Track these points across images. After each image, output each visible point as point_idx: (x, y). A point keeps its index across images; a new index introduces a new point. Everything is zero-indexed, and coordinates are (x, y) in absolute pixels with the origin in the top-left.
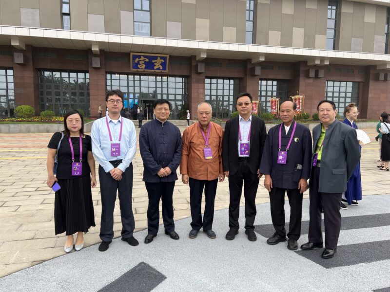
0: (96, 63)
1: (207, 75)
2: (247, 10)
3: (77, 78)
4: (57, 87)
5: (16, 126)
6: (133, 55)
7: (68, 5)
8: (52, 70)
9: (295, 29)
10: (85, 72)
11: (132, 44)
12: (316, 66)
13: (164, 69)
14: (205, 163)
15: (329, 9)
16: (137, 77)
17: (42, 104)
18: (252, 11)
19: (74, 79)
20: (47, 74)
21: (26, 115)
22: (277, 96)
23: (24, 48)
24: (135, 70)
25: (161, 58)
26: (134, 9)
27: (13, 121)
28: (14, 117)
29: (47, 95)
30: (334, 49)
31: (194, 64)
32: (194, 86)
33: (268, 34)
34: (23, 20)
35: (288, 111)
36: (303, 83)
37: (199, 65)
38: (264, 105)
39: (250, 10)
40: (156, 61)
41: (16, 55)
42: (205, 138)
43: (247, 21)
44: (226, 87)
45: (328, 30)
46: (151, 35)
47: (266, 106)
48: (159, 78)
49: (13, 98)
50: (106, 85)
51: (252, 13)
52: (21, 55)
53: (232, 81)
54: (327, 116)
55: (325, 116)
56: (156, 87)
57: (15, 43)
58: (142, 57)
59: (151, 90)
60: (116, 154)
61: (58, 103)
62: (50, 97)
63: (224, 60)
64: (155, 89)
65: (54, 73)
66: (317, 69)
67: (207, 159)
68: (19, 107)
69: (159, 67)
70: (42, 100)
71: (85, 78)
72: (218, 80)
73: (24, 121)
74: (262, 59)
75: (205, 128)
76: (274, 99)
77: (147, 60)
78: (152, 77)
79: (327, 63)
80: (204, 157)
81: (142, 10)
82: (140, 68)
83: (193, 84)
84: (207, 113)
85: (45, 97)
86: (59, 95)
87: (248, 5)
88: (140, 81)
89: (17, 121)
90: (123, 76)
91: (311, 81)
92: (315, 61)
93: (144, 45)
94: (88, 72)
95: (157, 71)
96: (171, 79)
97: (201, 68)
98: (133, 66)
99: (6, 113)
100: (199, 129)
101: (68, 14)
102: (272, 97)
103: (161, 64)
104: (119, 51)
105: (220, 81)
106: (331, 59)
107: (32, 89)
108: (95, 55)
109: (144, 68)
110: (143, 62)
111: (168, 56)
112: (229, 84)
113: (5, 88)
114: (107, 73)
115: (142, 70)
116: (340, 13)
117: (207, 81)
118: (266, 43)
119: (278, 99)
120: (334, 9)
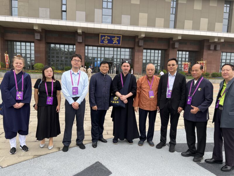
0: (80, 39)
1: (145, 48)
2: (171, 8)
3: (69, 48)
4: (58, 53)
5: (34, 75)
6: (101, 35)
7: (65, 6)
8: (55, 44)
9: (202, 19)
10: (73, 45)
11: (101, 29)
12: (215, 42)
13: (119, 43)
14: (149, 100)
15: (225, 6)
16: (103, 48)
17: (49, 63)
18: (174, 8)
19: (67, 49)
20: (52, 45)
21: (40, 68)
22: (188, 61)
23: (41, 31)
24: (102, 44)
25: (117, 37)
26: (103, 8)
27: (33, 72)
28: (34, 70)
29: (52, 57)
30: (227, 32)
31: (137, 40)
32: (136, 54)
33: (184, 22)
34: (40, 15)
35: (196, 70)
36: (206, 53)
37: (140, 41)
38: (180, 67)
39: (173, 8)
40: (114, 39)
41: (36, 34)
42: (150, 85)
43: (171, 14)
44: (156, 55)
45: (224, 19)
46: (112, 23)
47: (181, 67)
48: (115, 49)
49: (34, 59)
50: (85, 53)
51: (174, 9)
52: (39, 35)
53: (160, 51)
54: (227, 74)
55: (225, 74)
56: (114, 54)
57: (36, 28)
58: (106, 36)
59: (111, 56)
60: (75, 93)
61: (58, 62)
62: (53, 59)
63: (156, 38)
64: (113, 55)
65: (56, 45)
66: (216, 44)
67: (151, 98)
68: (36, 64)
69: (116, 42)
70: (49, 60)
71: (73, 49)
72: (152, 50)
73: (38, 72)
74: (180, 38)
75: (150, 79)
76: (186, 63)
77: (109, 38)
78: (112, 48)
79: (222, 41)
80: (149, 96)
81: (107, 8)
82: (105, 43)
83: (136, 53)
84: (152, 70)
85: (51, 59)
86: (59, 58)
87: (172, 4)
88: (104, 50)
89: (35, 72)
90: (95, 47)
91: (211, 52)
92: (214, 40)
93: (107, 29)
94: (75, 45)
95: (114, 45)
96: (123, 50)
97: (141, 43)
98: (101, 41)
99: (30, 67)
100: (147, 80)
101: (65, 11)
102: (185, 62)
103: (117, 41)
104: (93, 33)
105: (153, 51)
106: (225, 38)
107: (44, 54)
108: (79, 35)
109: (107, 43)
110: (107, 39)
111: (121, 36)
112: (158, 53)
113: (30, 53)
114: (86, 45)
115: (106, 44)
116: (232, 9)
117: (145, 51)
118: (183, 28)
119: (189, 63)
120: (228, 7)
